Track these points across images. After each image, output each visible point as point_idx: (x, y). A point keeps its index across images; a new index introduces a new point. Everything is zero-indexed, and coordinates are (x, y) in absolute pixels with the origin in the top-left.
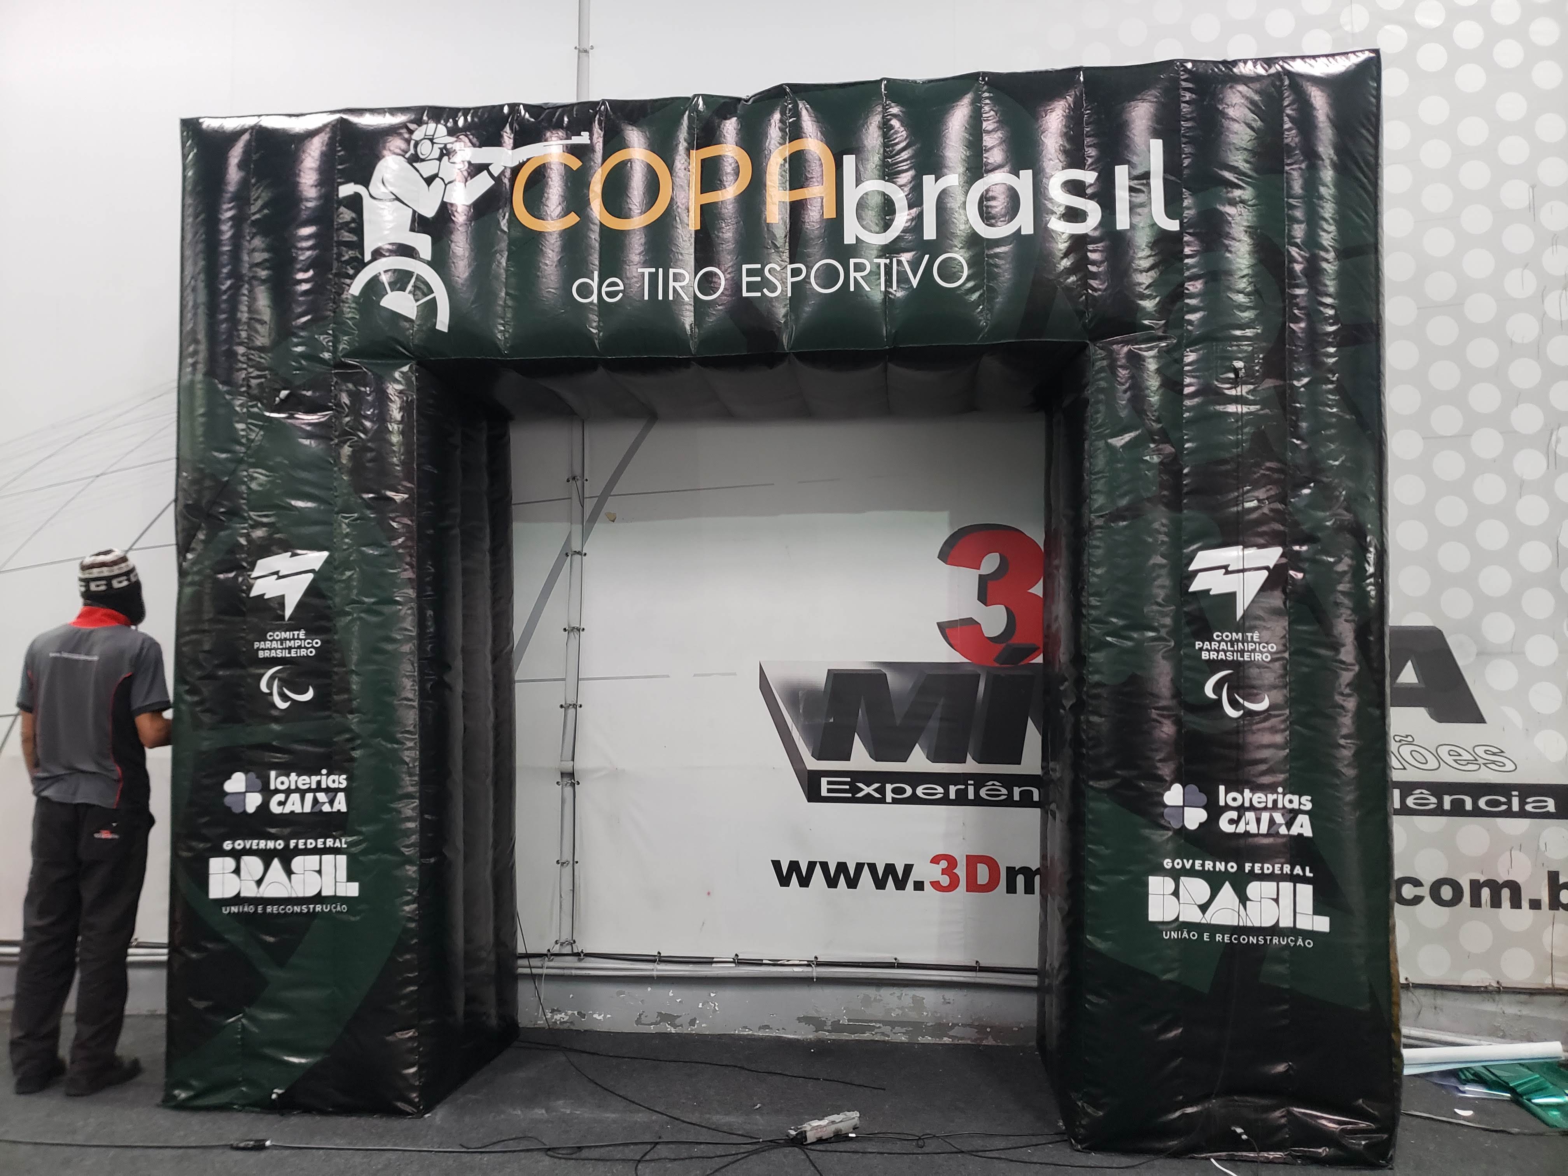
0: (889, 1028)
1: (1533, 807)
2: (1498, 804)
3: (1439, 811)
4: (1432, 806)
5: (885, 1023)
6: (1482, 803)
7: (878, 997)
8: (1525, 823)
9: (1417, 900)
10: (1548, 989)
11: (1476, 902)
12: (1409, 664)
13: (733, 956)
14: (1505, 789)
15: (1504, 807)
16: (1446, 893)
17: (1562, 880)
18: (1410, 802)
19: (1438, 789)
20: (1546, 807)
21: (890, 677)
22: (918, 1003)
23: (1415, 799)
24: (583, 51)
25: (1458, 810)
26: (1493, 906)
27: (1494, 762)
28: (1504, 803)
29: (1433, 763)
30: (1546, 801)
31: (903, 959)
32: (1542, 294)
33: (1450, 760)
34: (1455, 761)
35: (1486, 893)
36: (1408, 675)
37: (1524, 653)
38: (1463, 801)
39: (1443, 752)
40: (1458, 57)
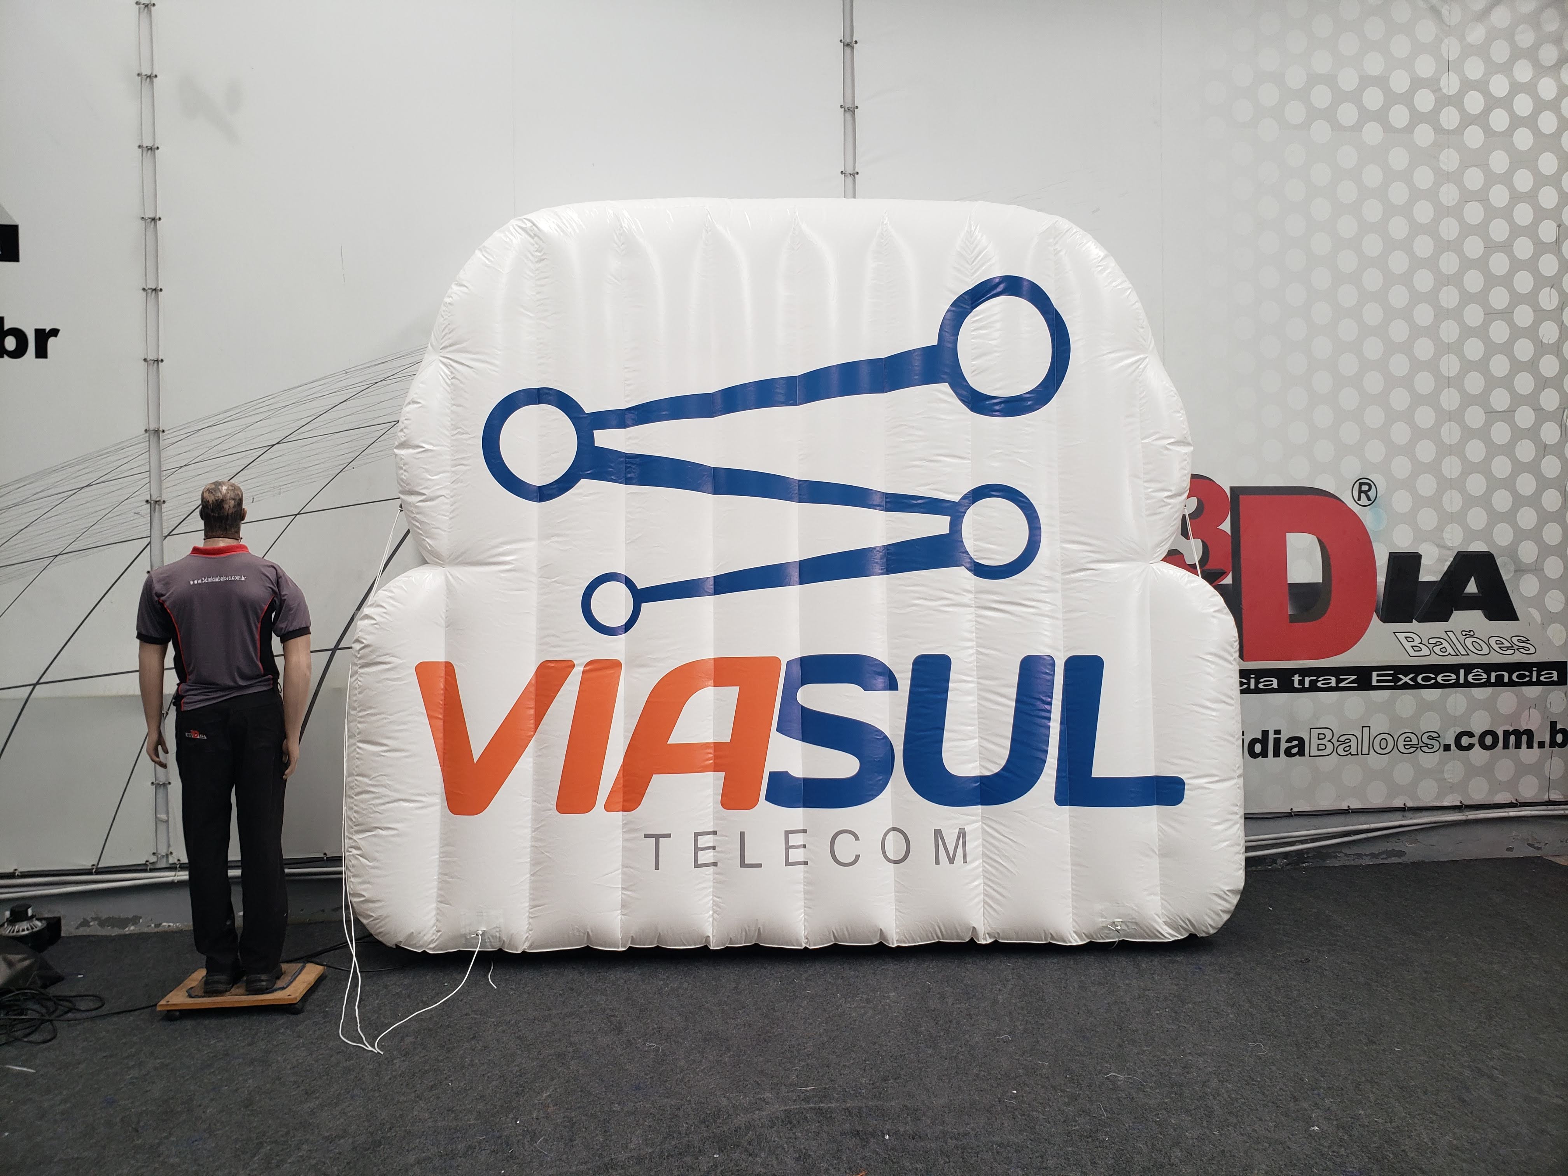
1: (1545, 678)
2: (1524, 676)
3: (1488, 684)
4: (1484, 680)
6: (1514, 677)
8: (1540, 688)
9: (1471, 747)
10: (1546, 802)
11: (1506, 746)
12: (1473, 579)
14: (1528, 666)
15: (1527, 679)
16: (1489, 740)
17: (1559, 727)
18: (1470, 678)
19: (1488, 668)
20: (1552, 677)
23: (1473, 676)
24: (849, 45)
25: (1499, 683)
26: (1516, 748)
27: (1523, 648)
28: (1527, 676)
29: (1486, 650)
30: (1552, 674)
32: (1561, 308)
33: (1496, 647)
34: (1500, 647)
35: (1512, 738)
36: (1472, 588)
37: (1543, 569)
38: (1503, 675)
39: (1492, 641)
40: (1516, 122)
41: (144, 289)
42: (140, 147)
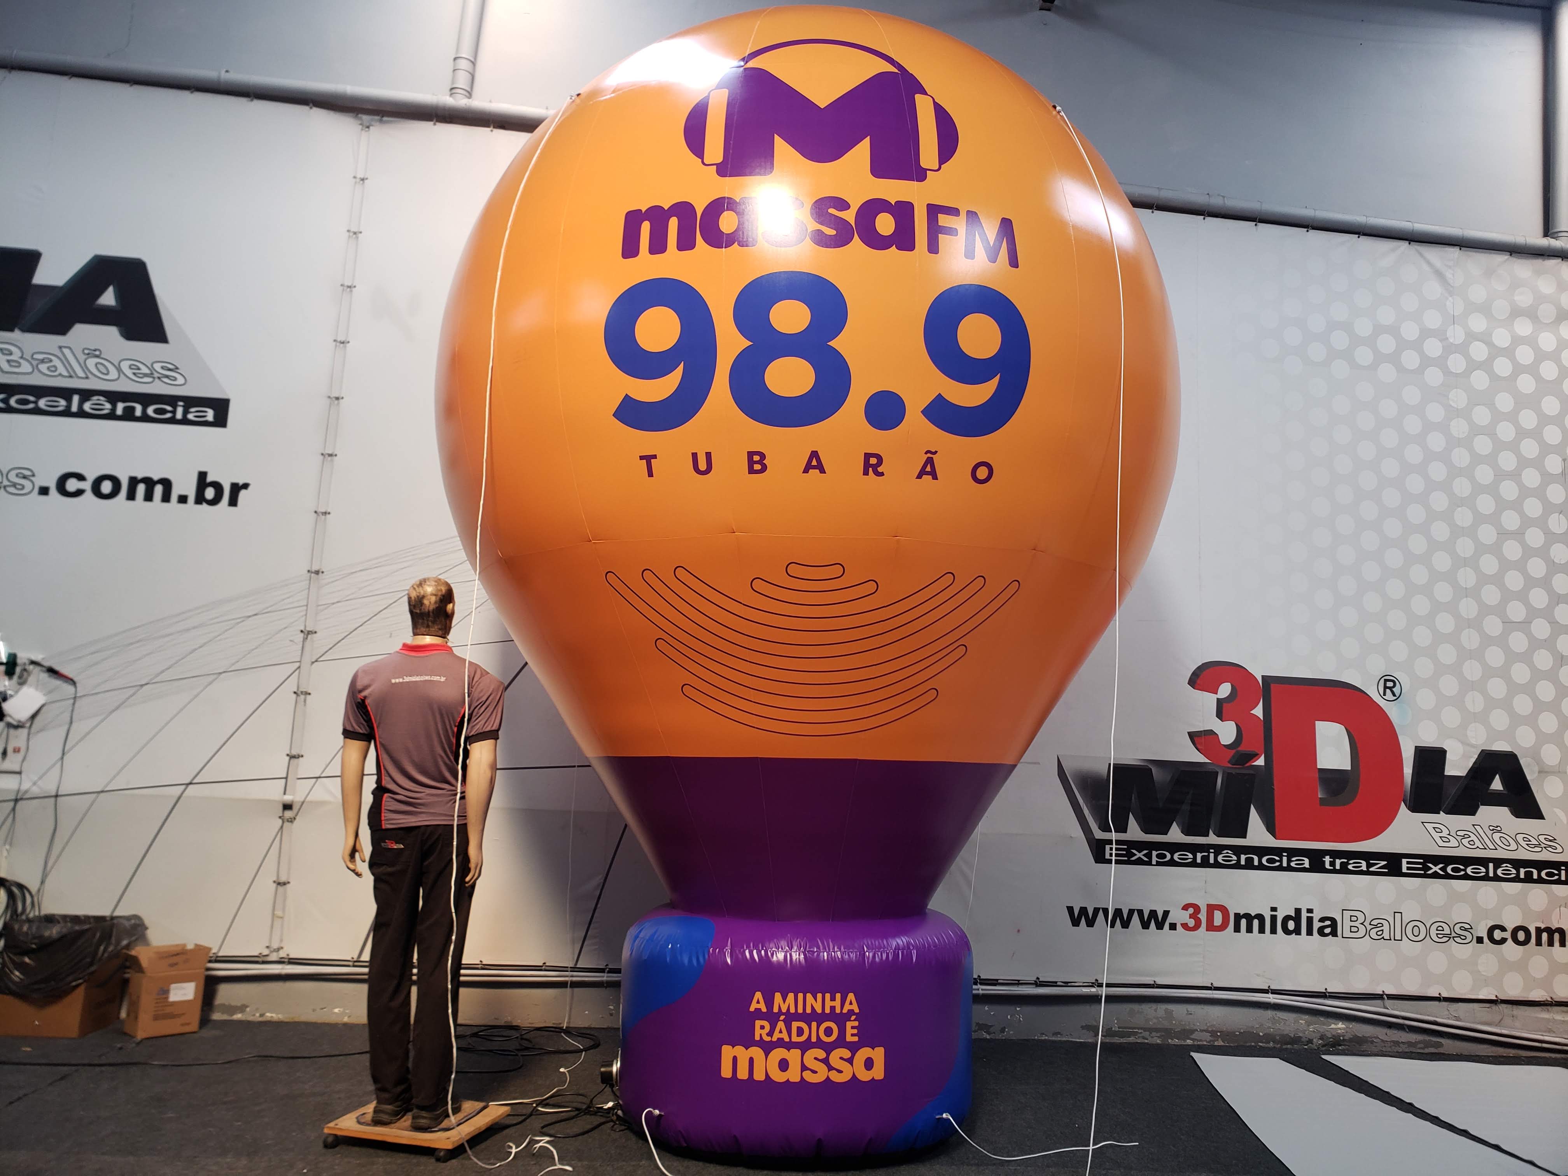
0: (1148, 1033)
3: (1517, 879)
4: (1514, 875)
5: (1145, 1029)
6: (1543, 874)
7: (1140, 1010)
9: (1503, 941)
11: (1539, 943)
12: (1497, 776)
13: (1035, 979)
14: (1557, 865)
15: (1556, 877)
16: (1521, 936)
18: (1499, 872)
19: (1517, 864)
21: (1154, 770)
22: (1169, 1013)
23: (1503, 870)
25: (1528, 879)
26: (1549, 945)
27: (1550, 846)
28: (1556, 875)
29: (1513, 846)
31: (1160, 981)
33: (1524, 844)
34: (1527, 844)
35: (1545, 936)
36: (1497, 785)
38: (1532, 872)
39: (1520, 838)
40: (1518, 369)
41: (322, 454)
42: (335, 341)
